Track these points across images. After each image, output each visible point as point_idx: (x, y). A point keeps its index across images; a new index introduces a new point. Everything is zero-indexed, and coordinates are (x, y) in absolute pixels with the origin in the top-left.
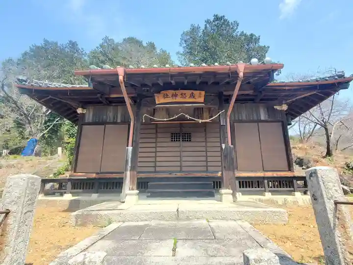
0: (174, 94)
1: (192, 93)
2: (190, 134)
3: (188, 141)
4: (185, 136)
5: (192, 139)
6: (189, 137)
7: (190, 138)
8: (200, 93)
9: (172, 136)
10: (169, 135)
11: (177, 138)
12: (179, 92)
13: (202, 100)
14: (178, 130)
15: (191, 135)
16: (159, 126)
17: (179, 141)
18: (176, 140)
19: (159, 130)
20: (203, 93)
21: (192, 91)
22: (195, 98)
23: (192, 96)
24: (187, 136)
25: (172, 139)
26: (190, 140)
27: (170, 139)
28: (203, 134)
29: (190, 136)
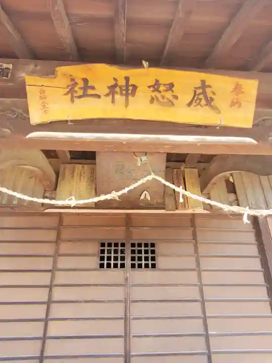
0: (122, 82)
1: (204, 85)
2: (153, 245)
3: (147, 266)
4: (140, 252)
5: (161, 262)
6: (150, 255)
7: (153, 259)
8: (238, 89)
9: (103, 252)
10: (95, 248)
11: (116, 259)
12: (144, 76)
13: (244, 117)
14: (118, 235)
15: (156, 249)
16: (66, 221)
17: (123, 266)
18: (112, 262)
19: (65, 234)
20: (251, 86)
21: (203, 76)
22: (215, 109)
23: (202, 96)
24: (146, 252)
25: (102, 259)
26: (154, 266)
27: (95, 261)
28: (189, 248)
29: (153, 252)
